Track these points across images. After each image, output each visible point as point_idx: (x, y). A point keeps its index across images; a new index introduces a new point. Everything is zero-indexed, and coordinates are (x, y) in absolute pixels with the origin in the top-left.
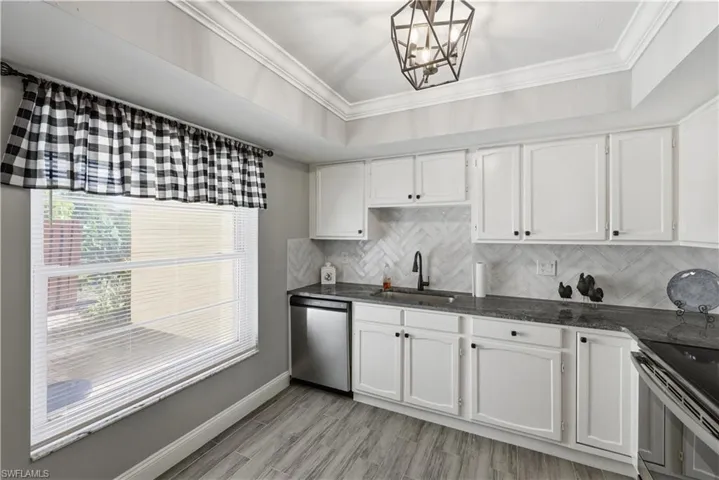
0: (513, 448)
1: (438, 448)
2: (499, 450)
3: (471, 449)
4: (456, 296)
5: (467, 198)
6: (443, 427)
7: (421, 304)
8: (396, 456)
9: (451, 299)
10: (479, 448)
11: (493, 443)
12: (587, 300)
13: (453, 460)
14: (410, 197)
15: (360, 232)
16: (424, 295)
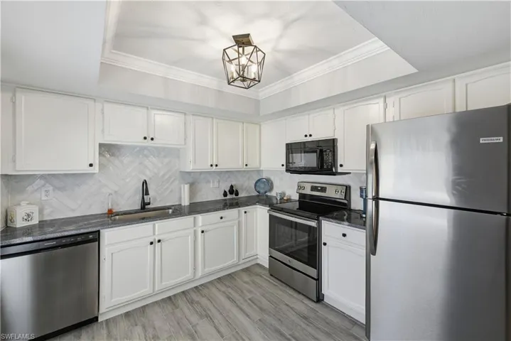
0: (219, 279)
1: (192, 302)
2: (216, 283)
3: (205, 291)
4: (173, 207)
5: (185, 144)
6: (183, 292)
7: (144, 219)
8: (176, 323)
9: (170, 211)
10: (208, 288)
11: (211, 282)
12: (234, 196)
13: (204, 301)
14: (145, 138)
15: (91, 165)
16: (146, 212)
